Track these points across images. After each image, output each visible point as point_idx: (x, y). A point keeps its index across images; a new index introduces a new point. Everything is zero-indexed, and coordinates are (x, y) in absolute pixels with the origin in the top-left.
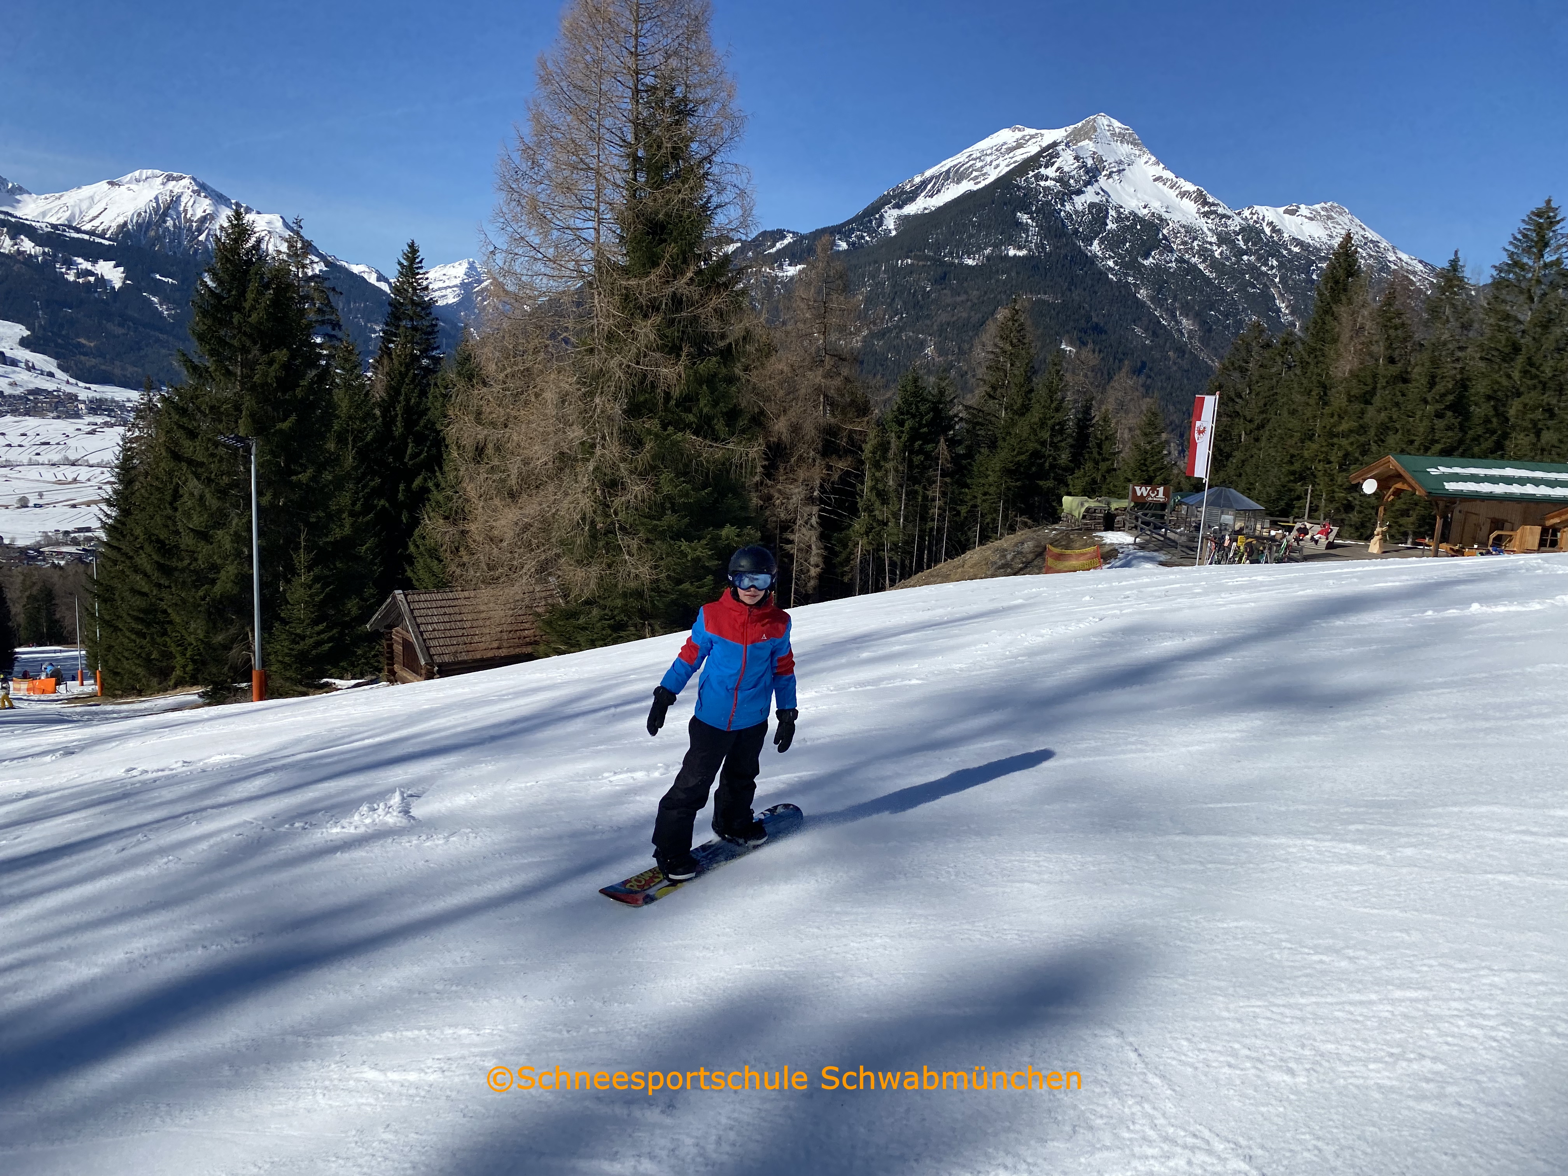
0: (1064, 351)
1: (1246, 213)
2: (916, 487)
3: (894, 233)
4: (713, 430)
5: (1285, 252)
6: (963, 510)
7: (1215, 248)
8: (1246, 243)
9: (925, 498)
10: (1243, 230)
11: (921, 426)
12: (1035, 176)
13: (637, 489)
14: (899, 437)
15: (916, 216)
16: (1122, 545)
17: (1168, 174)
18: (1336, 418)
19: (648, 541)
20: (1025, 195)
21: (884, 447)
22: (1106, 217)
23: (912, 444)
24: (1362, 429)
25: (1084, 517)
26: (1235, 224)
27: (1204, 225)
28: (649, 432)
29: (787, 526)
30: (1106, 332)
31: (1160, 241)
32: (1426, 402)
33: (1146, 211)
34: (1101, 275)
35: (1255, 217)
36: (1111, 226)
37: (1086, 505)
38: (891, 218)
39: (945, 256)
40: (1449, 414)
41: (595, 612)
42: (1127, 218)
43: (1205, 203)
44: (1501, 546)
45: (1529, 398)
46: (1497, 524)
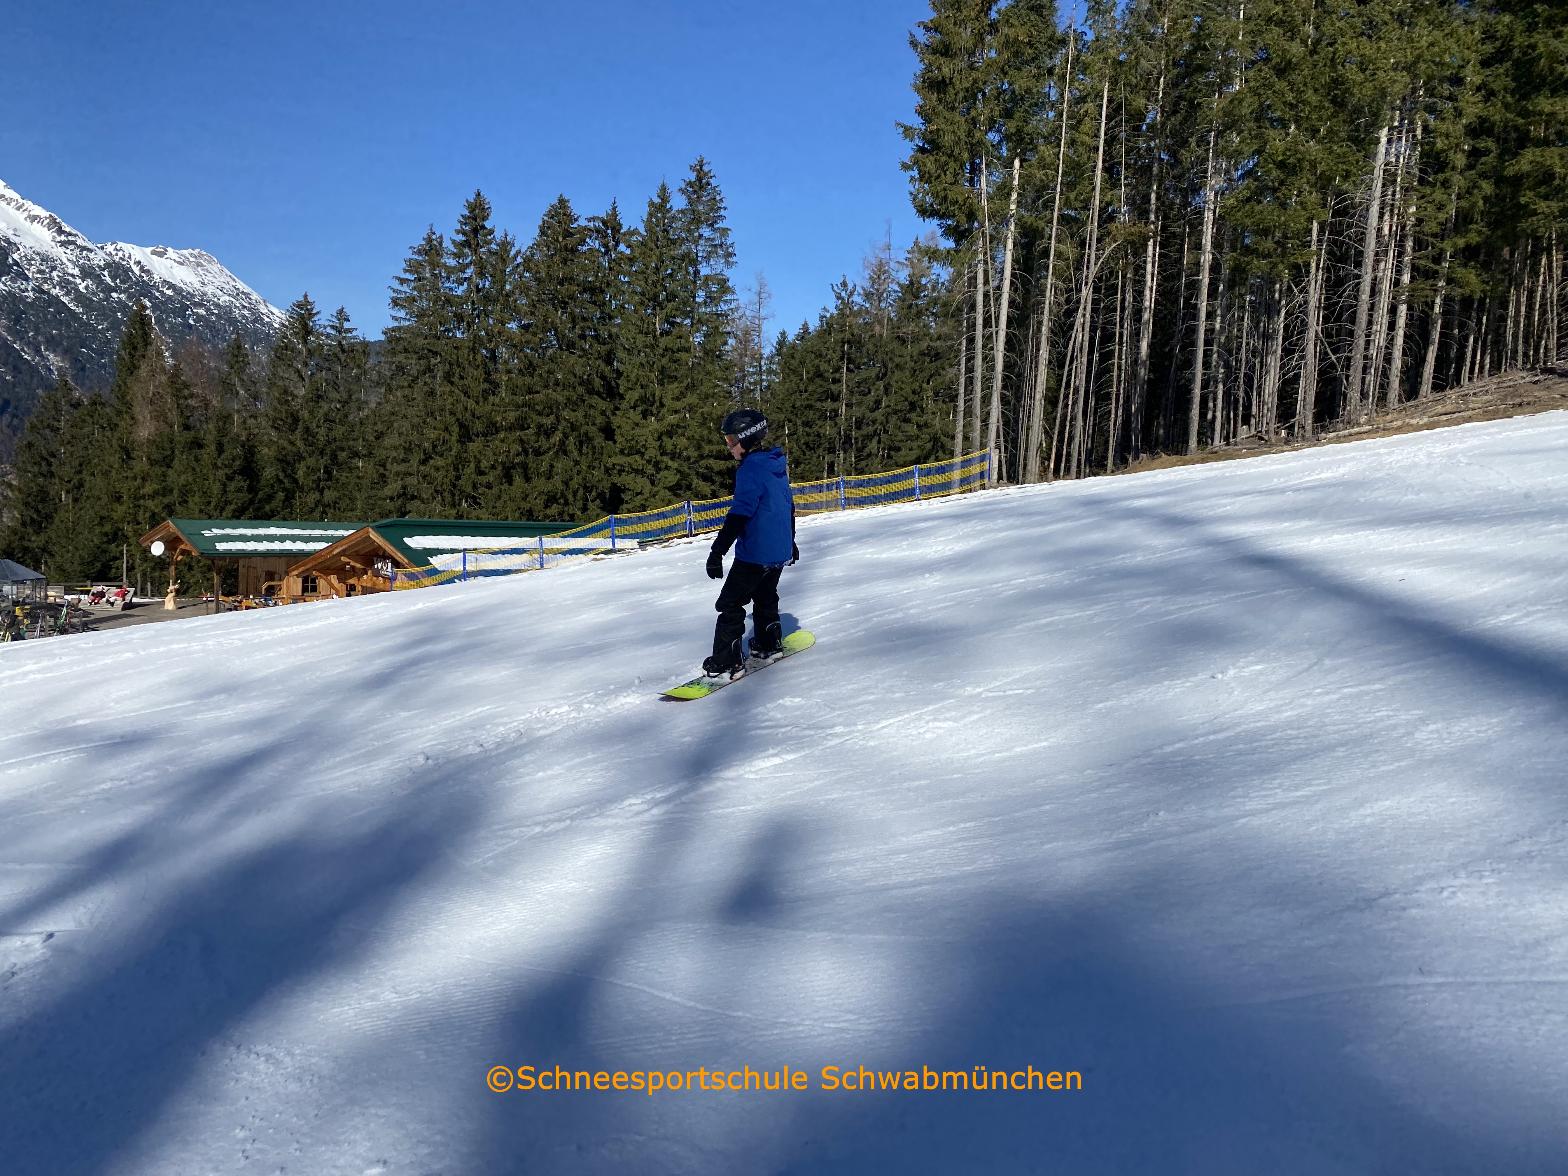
1: (110, 248)
7: (78, 281)
17: (12, 194)
26: (98, 258)
27: (62, 255)
31: (11, 266)
32: (216, 466)
35: (120, 254)
40: (238, 477)
43: (61, 231)
44: (273, 594)
45: (311, 461)
46: (270, 576)
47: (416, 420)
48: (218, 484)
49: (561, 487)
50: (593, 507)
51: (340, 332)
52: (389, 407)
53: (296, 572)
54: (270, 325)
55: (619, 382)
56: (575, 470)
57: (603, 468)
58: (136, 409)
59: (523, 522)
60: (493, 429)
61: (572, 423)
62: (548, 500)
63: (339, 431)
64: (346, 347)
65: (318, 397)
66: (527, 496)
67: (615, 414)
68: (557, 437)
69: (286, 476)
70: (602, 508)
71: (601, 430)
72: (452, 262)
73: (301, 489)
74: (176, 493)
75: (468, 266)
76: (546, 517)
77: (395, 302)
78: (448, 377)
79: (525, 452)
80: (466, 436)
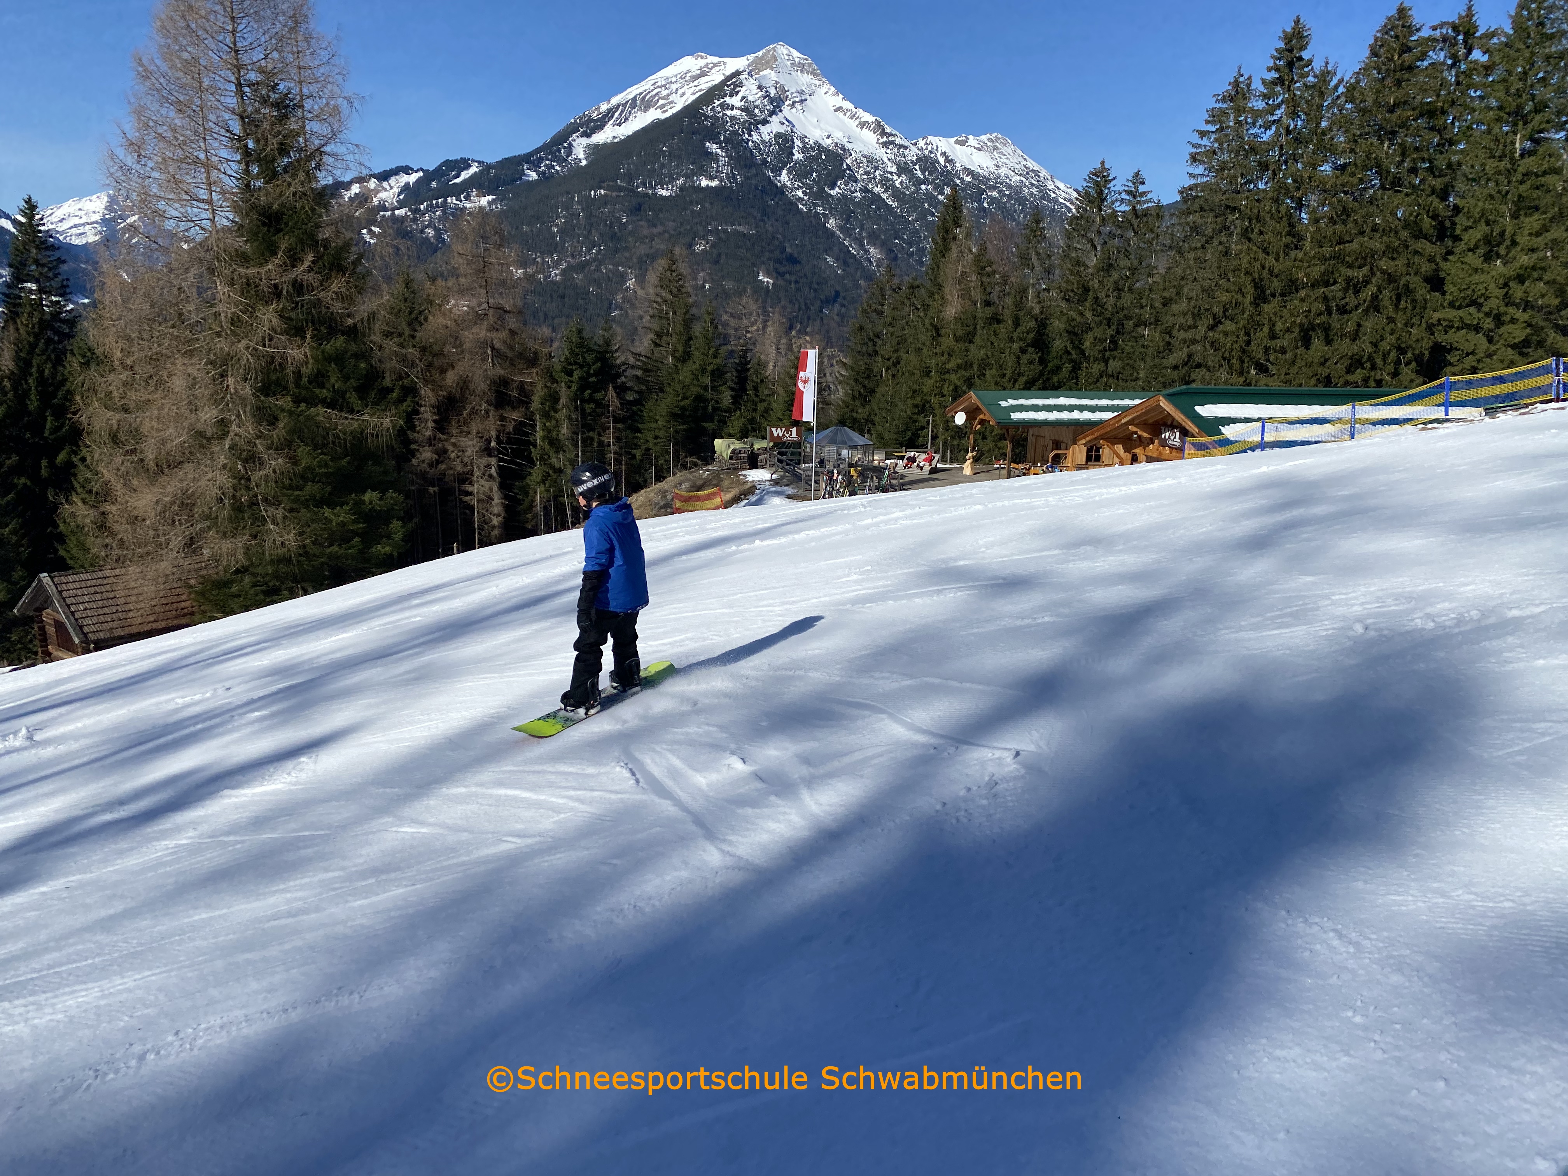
0: (762, 282)
1: (921, 143)
2: (591, 434)
3: (584, 163)
4: (348, 403)
5: (958, 182)
6: (638, 453)
7: (895, 177)
8: (923, 173)
9: (601, 444)
10: (919, 160)
11: (589, 375)
12: (720, 105)
13: (276, 463)
14: (569, 387)
15: (605, 145)
16: (760, 482)
17: (847, 105)
18: (946, 356)
19: (291, 510)
20: (712, 124)
21: (553, 398)
22: (793, 147)
23: (582, 393)
24: (968, 365)
25: (731, 458)
26: (912, 154)
27: (884, 155)
28: (283, 410)
29: (465, 478)
30: (800, 262)
31: (845, 171)
32: (1012, 340)
33: (829, 141)
34: (792, 205)
35: (930, 148)
36: (798, 156)
37: (732, 447)
38: (580, 147)
39: (638, 187)
40: (1031, 349)
41: (247, 579)
42: (812, 148)
43: (883, 133)
44: (1059, 463)
45: (1098, 332)
46: (1057, 445)
47: (1206, 284)
48: (1013, 358)
49: (1369, 349)
50: (1407, 372)
51: (1134, 196)
52: (1179, 271)
53: (1084, 441)
54: (1056, 201)
55: (1457, 220)
56: (1388, 329)
57: (1424, 325)
58: (947, 290)
59: (1321, 388)
60: (1293, 286)
61: (1389, 274)
62: (1351, 365)
63: (1127, 299)
64: (1140, 214)
65: (1107, 267)
66: (1326, 360)
67: (1446, 260)
68: (1368, 292)
69: (1074, 348)
70: (1418, 372)
71: (1427, 280)
72: (1259, 104)
73: (1087, 359)
74: (975, 368)
75: (1279, 106)
76: (1347, 383)
77: (1194, 158)
78: (1246, 234)
79: (1329, 311)
80: (1261, 298)
